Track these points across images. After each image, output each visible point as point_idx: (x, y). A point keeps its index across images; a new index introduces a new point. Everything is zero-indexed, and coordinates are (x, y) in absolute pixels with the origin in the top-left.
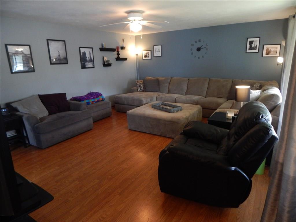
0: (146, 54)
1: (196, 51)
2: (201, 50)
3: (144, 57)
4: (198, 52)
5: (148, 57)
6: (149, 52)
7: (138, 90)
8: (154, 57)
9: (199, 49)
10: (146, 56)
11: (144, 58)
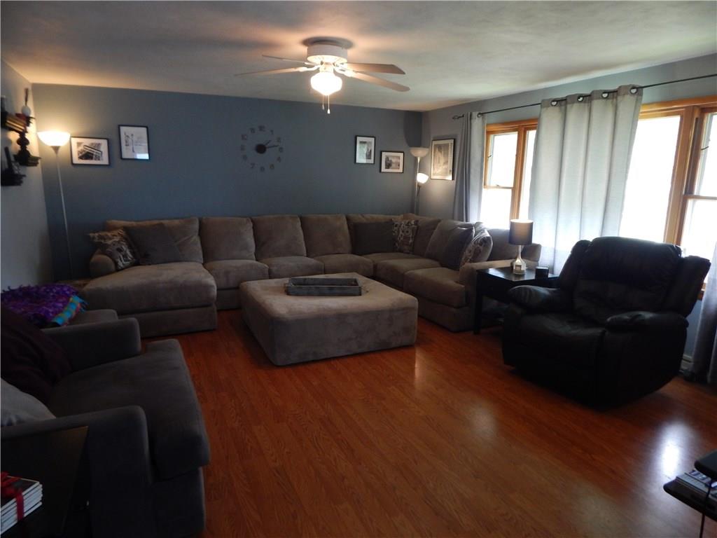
0: (88, 150)
1: (255, 152)
2: (267, 150)
3: (81, 158)
4: (259, 154)
5: (98, 158)
6: (99, 145)
7: (121, 264)
8: (122, 158)
9: (261, 149)
10: (86, 156)
11: (76, 160)
